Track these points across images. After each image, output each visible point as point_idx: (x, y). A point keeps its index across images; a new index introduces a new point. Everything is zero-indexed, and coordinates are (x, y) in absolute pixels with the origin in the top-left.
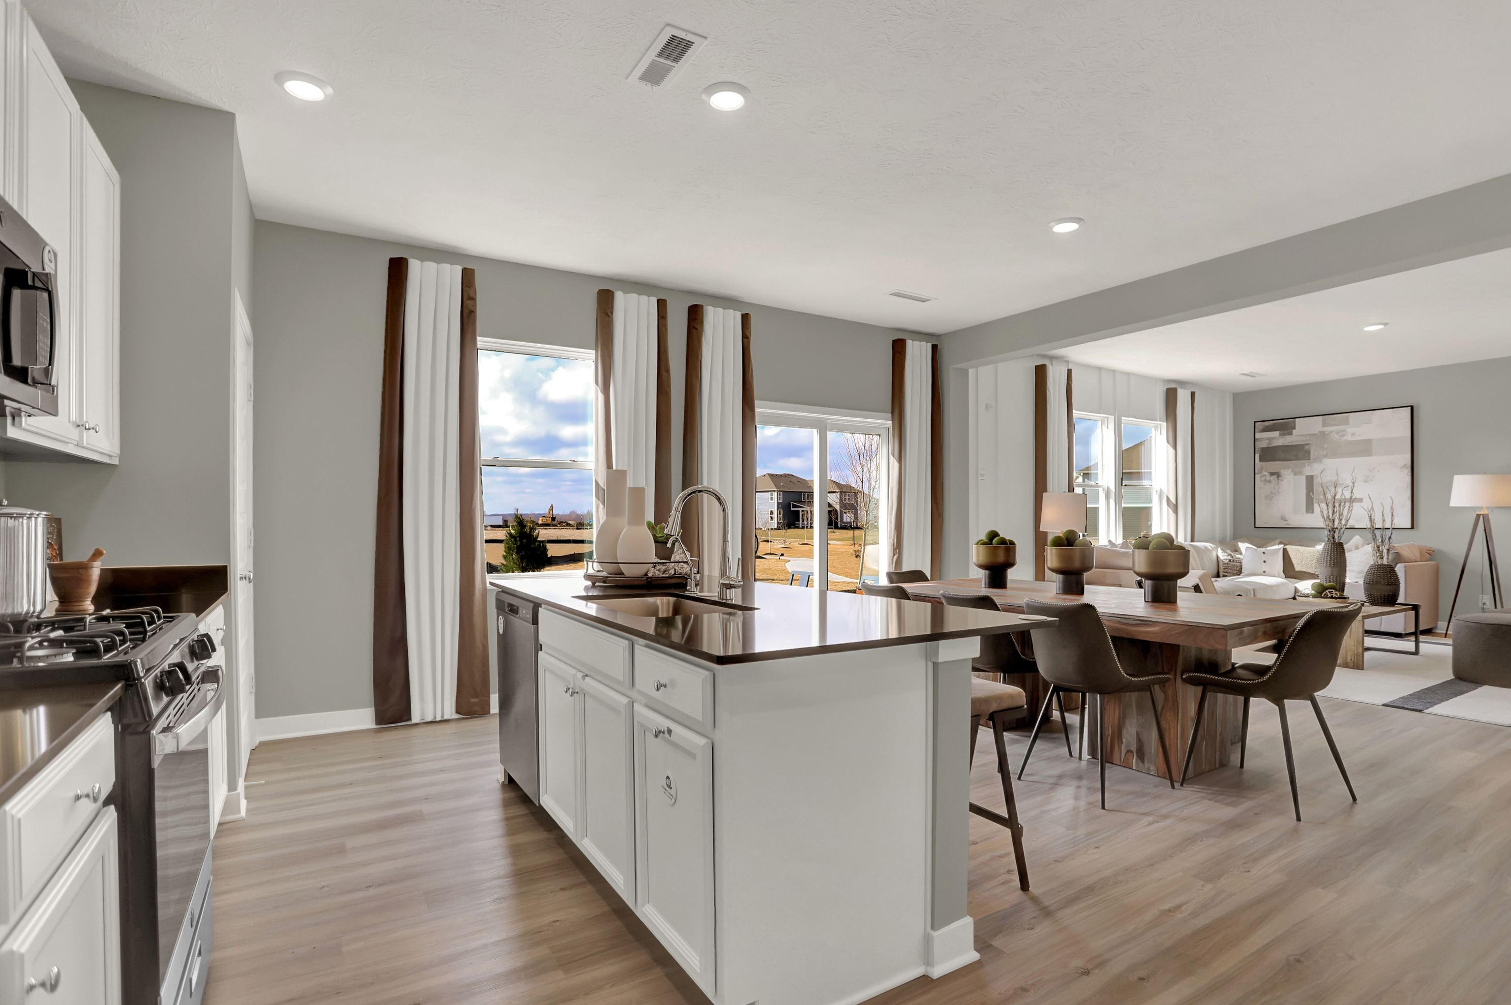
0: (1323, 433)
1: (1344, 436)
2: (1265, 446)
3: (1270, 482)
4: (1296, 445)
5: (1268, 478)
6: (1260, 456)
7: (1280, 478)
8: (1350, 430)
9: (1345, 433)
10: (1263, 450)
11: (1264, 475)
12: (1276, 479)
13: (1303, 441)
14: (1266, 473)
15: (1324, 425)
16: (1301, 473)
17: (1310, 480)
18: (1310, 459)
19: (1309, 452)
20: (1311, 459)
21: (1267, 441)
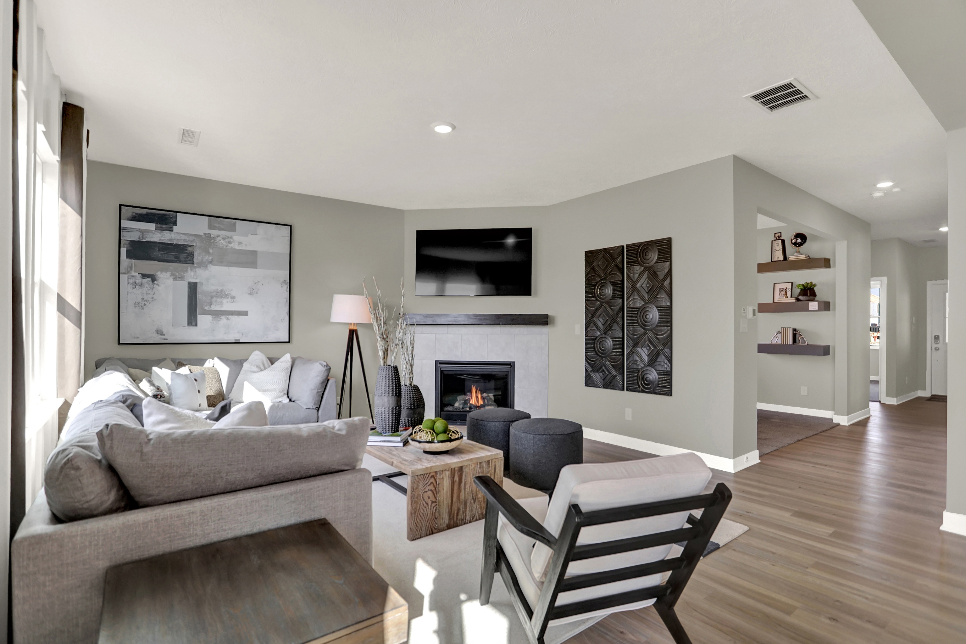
0: (208, 236)
1: (230, 243)
2: (136, 239)
3: (141, 285)
4: (176, 244)
5: (139, 280)
6: (127, 251)
7: (155, 282)
8: (236, 238)
9: (232, 240)
10: (132, 243)
11: (133, 276)
12: (151, 282)
13: (185, 241)
14: (136, 274)
15: (210, 227)
16: (182, 278)
17: (193, 288)
18: (193, 264)
19: (192, 255)
20: (195, 263)
21: (138, 234)
